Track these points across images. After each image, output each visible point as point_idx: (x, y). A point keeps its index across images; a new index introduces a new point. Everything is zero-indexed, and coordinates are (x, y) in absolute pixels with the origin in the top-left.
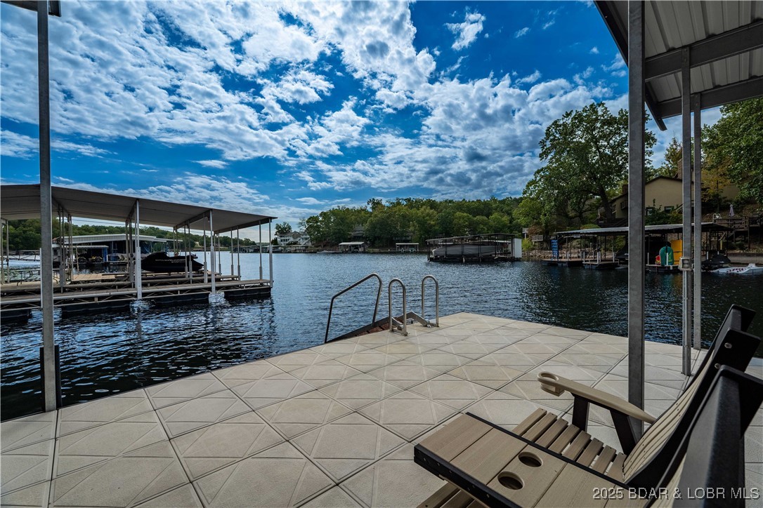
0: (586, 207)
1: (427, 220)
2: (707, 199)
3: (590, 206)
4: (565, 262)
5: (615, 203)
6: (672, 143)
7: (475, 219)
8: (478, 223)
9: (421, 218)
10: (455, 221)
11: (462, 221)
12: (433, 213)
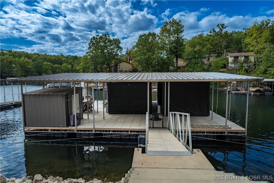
0: (104, 68)
1: (26, 65)
2: (134, 69)
3: (105, 67)
4: (99, 89)
5: (112, 68)
6: (127, 50)
7: (55, 66)
8: (56, 68)
9: (22, 64)
10: (44, 67)
11: (47, 67)
12: (29, 61)
